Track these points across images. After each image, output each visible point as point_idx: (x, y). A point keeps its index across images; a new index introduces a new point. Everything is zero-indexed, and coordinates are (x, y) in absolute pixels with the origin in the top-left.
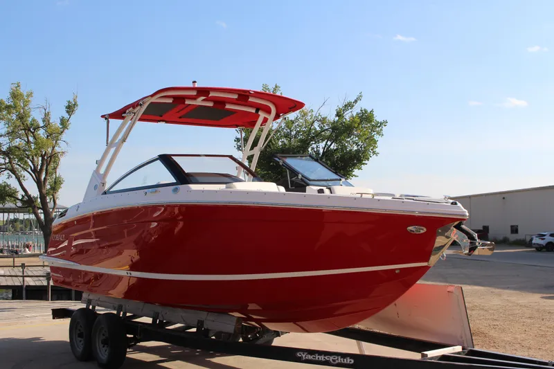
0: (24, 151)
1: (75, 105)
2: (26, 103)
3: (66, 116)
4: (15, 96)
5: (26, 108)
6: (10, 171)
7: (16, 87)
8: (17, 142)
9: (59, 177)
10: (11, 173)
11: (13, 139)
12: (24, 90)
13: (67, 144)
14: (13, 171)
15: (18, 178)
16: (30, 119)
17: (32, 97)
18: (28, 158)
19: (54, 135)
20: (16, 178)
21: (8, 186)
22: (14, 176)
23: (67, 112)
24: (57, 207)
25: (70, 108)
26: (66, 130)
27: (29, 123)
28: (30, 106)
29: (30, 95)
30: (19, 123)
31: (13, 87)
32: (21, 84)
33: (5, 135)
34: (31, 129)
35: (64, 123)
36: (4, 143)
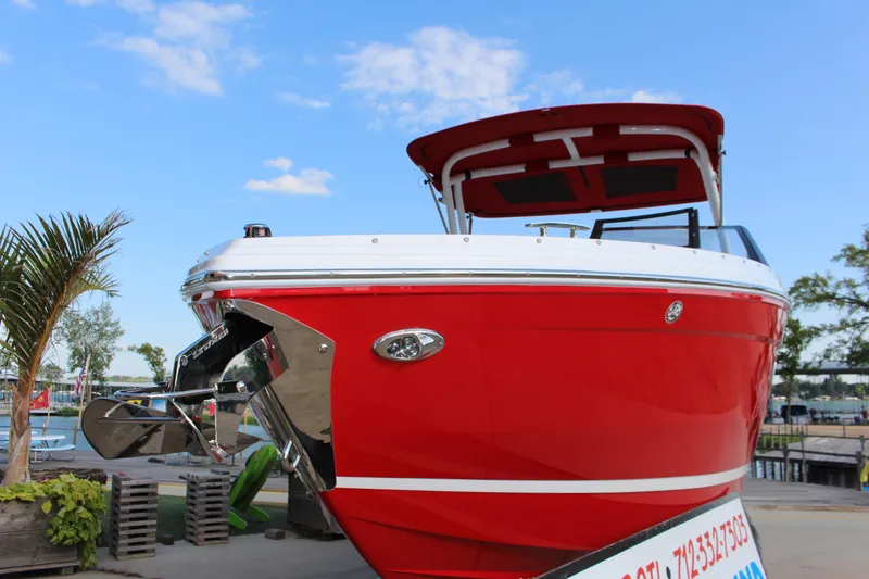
36: (863, 293)
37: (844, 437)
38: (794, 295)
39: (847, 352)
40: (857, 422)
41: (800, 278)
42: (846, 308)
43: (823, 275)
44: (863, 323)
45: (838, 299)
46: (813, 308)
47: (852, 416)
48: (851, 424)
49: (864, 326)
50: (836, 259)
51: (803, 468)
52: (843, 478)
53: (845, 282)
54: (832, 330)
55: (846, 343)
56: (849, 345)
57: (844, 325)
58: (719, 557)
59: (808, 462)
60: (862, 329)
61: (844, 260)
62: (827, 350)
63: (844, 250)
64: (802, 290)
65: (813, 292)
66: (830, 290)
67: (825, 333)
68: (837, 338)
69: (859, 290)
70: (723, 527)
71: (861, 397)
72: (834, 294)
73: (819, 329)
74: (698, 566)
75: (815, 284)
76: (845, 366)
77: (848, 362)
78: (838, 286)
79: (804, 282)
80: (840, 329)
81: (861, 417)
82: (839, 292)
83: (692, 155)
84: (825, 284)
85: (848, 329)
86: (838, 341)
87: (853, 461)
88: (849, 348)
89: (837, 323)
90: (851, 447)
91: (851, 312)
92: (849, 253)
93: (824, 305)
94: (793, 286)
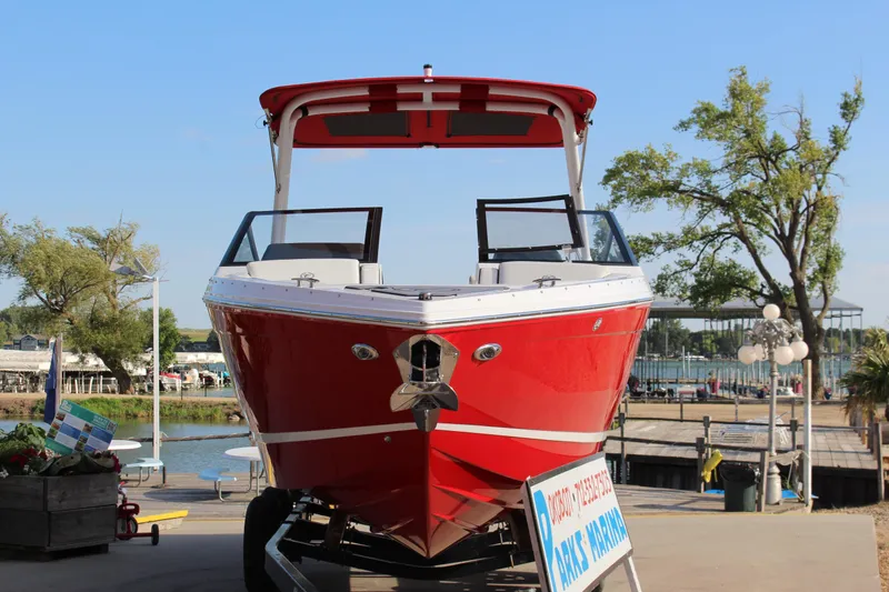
0: (758, 198)
1: (857, 100)
2: (757, 105)
3: (842, 124)
4: (735, 94)
5: (757, 114)
6: (739, 237)
7: (740, 76)
8: (747, 182)
9: (836, 247)
10: (740, 243)
11: (738, 177)
12: (752, 81)
13: (843, 179)
14: (743, 237)
15: (753, 252)
16: (770, 136)
17: (768, 91)
18: (768, 211)
19: (818, 164)
20: (750, 250)
21: (734, 266)
22: (744, 246)
23: (844, 115)
24: (830, 305)
25: (849, 109)
26: (842, 152)
27: (766, 144)
28: (765, 109)
29: (763, 89)
30: (746, 143)
31: (733, 76)
32: (747, 70)
33: (721, 170)
34: (770, 155)
35: (838, 140)
36: (723, 184)
37: (682, 421)
38: (614, 182)
39: (691, 281)
40: (702, 397)
41: (623, 155)
42: (694, 208)
43: (660, 151)
44: (719, 234)
45: (682, 192)
46: (643, 206)
47: (694, 389)
48: (693, 402)
49: (721, 239)
50: (684, 125)
51: (623, 467)
52: (677, 479)
53: (695, 165)
54: (671, 244)
55: (691, 266)
56: (696, 269)
57: (689, 237)
58: (596, 497)
59: (630, 457)
60: (717, 244)
61: (695, 128)
62: (660, 277)
63: (698, 112)
64: (626, 175)
65: (643, 178)
66: (671, 177)
67: (660, 249)
68: (678, 258)
69: (716, 180)
70: (596, 477)
71: (709, 356)
72: (678, 184)
73: (650, 243)
74: (587, 499)
75: (648, 166)
76: (686, 304)
77: (693, 298)
78: (684, 172)
79: (630, 161)
80: (684, 243)
81: (708, 390)
82: (685, 180)
83: (555, 115)
84: (665, 166)
85: (696, 243)
86: (679, 263)
87: (692, 454)
88: (696, 275)
89: (678, 232)
90: (691, 433)
91: (702, 215)
92: (704, 115)
93: (660, 203)
94: (611, 166)
